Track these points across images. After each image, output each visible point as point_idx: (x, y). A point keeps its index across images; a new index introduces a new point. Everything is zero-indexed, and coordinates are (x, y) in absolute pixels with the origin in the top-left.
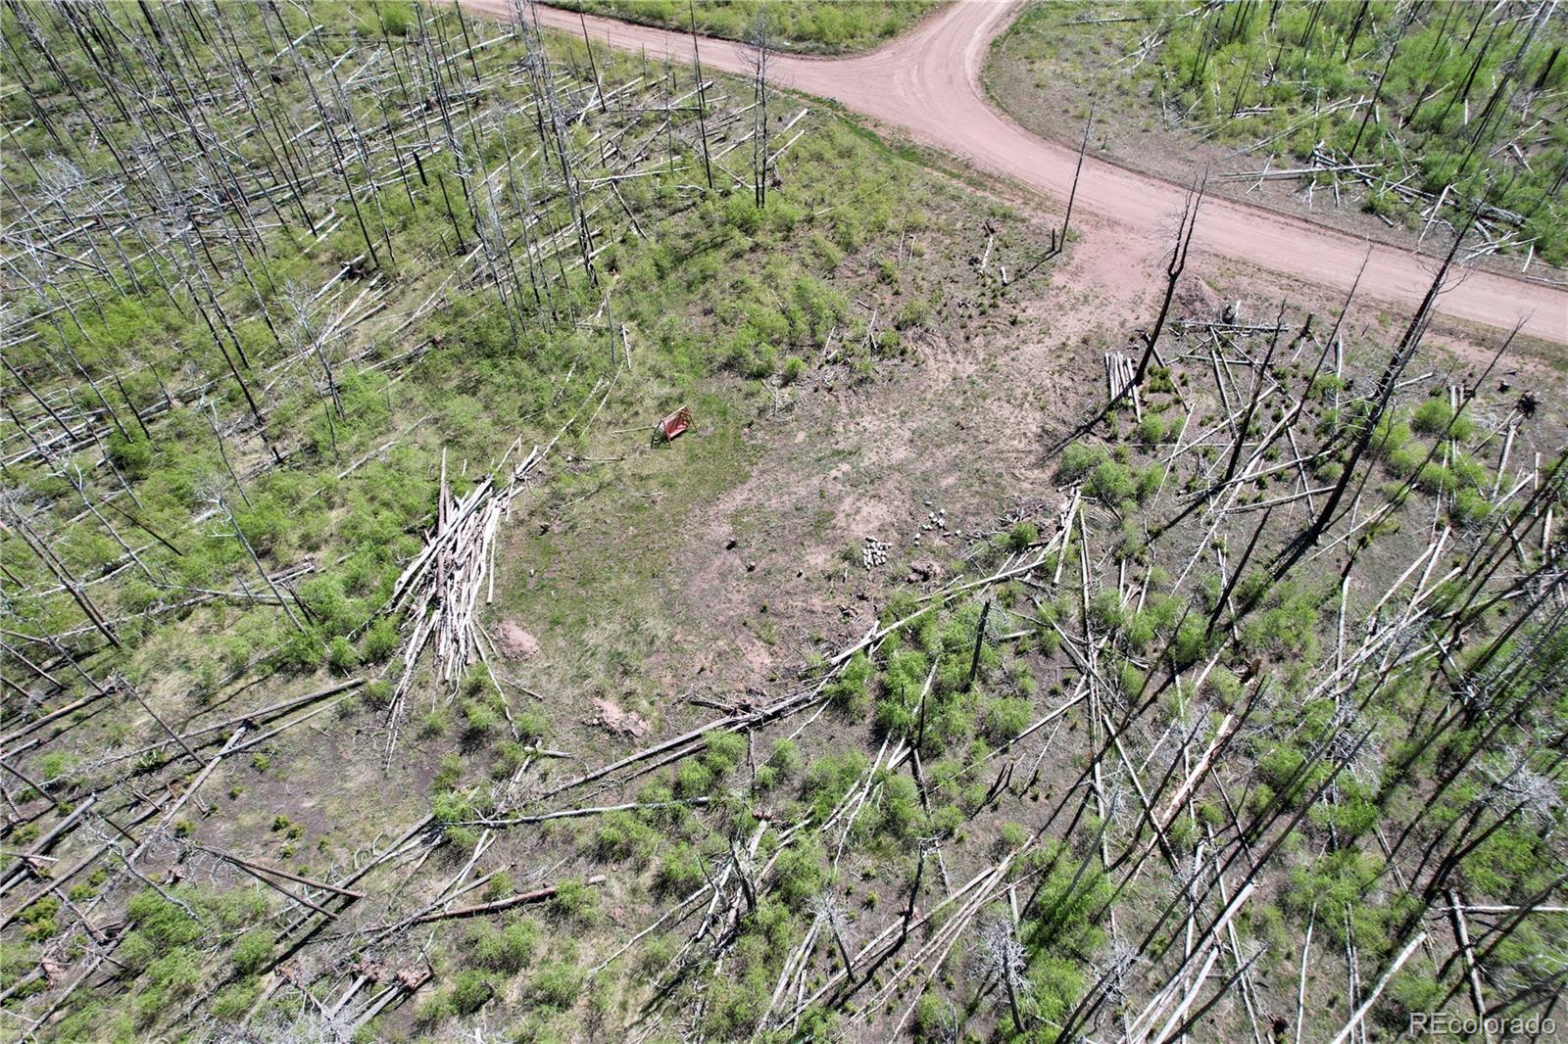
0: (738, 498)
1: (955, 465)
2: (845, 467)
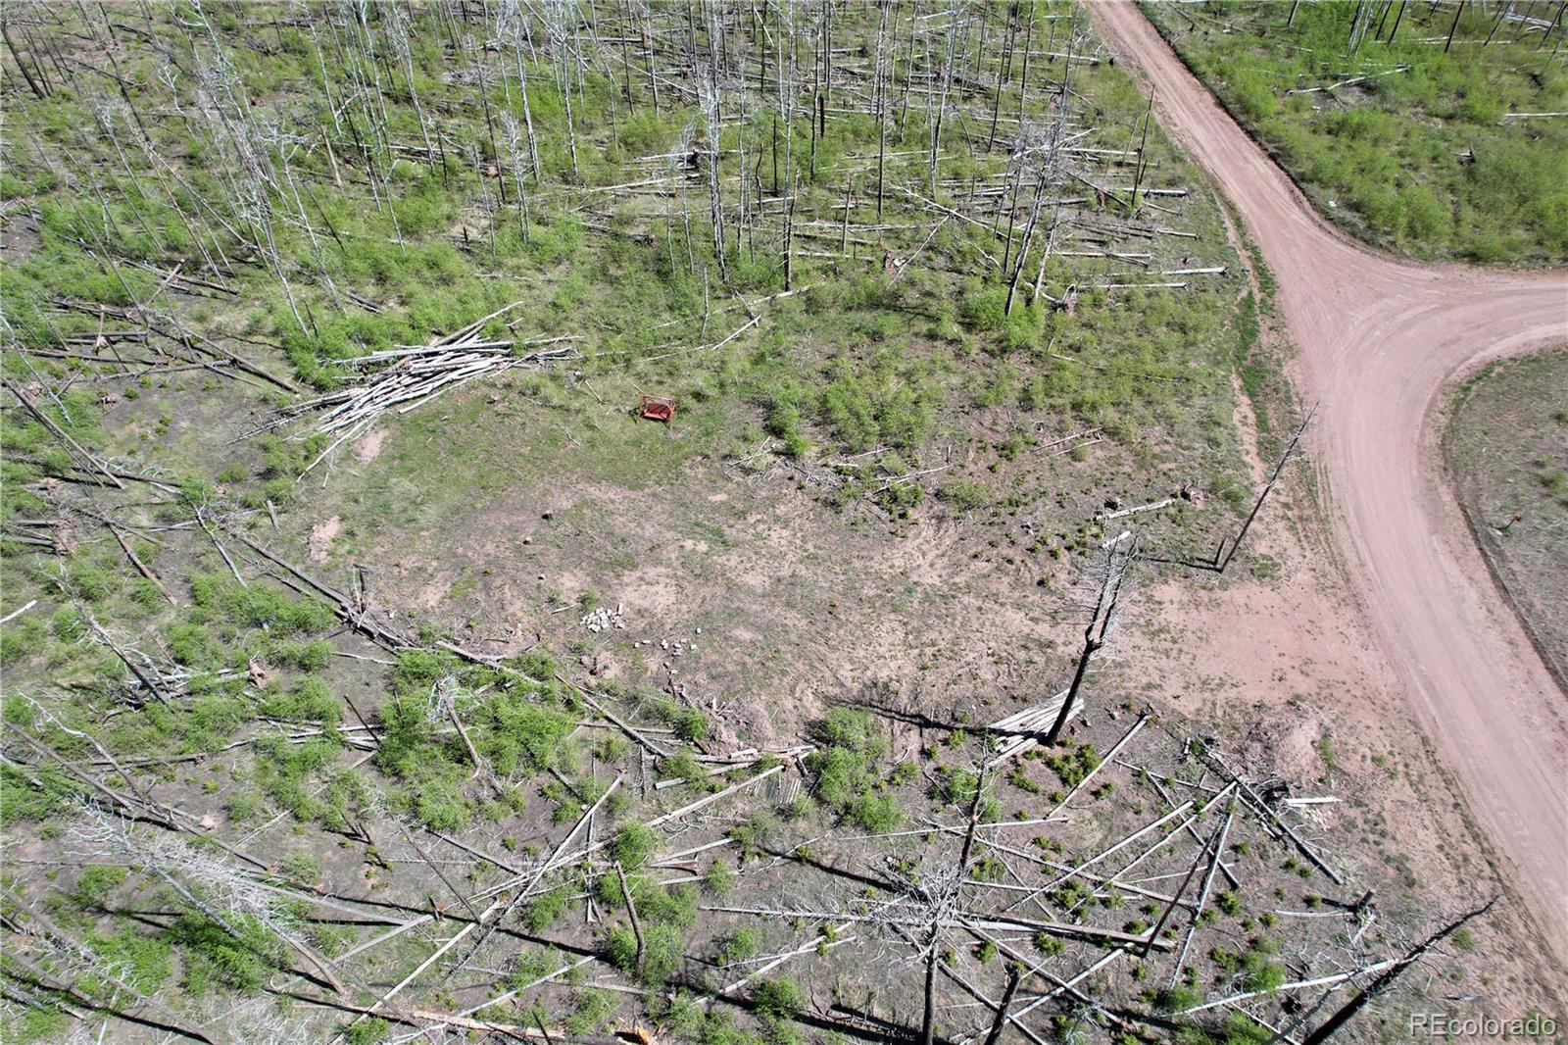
0: (610, 494)
2: (703, 547)
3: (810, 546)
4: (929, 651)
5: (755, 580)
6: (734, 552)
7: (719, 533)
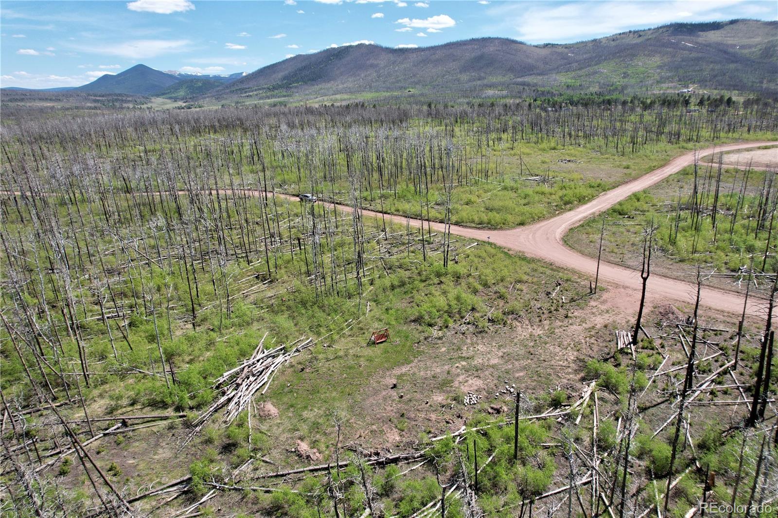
0: (404, 369)
1: (524, 368)
2: (464, 363)
3: (494, 344)
4: (572, 346)
5: (495, 361)
6: (475, 358)
7: (462, 357)
